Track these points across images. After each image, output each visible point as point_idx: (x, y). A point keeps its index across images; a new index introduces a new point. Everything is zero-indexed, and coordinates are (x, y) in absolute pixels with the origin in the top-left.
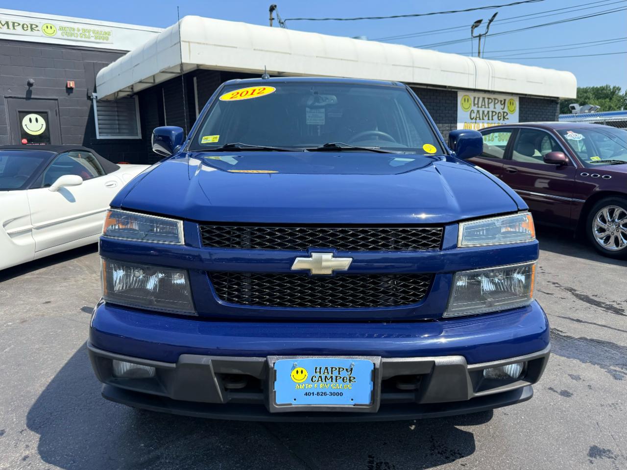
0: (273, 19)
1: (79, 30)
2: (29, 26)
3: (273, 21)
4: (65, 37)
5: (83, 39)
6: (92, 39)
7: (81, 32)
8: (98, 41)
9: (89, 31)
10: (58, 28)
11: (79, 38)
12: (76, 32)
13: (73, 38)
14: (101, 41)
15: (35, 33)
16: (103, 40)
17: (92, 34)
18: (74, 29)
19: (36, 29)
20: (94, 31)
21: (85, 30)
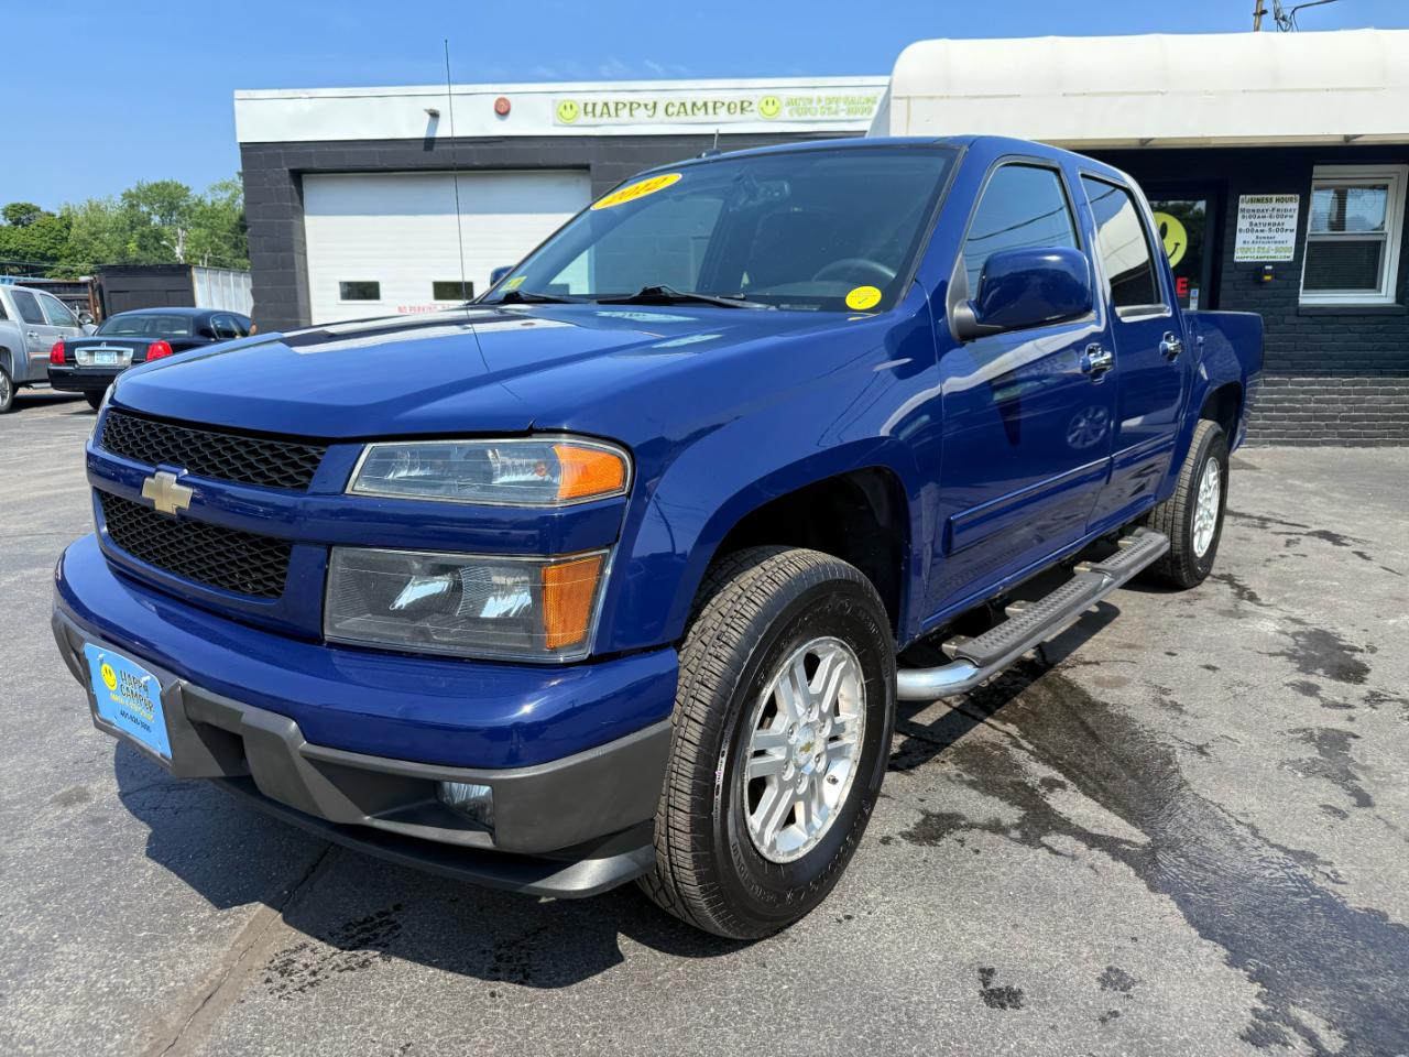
0: (1264, 12)
1: (820, 101)
2: (739, 105)
3: (1264, 16)
4: (796, 117)
5: (826, 117)
6: (843, 115)
7: (823, 104)
8: (852, 117)
9: (837, 100)
10: (784, 102)
11: (818, 117)
12: (814, 105)
13: (809, 117)
14: (858, 116)
15: (747, 115)
16: (862, 114)
17: (842, 106)
18: (811, 101)
19: (749, 109)
20: (846, 100)
21: (830, 100)
